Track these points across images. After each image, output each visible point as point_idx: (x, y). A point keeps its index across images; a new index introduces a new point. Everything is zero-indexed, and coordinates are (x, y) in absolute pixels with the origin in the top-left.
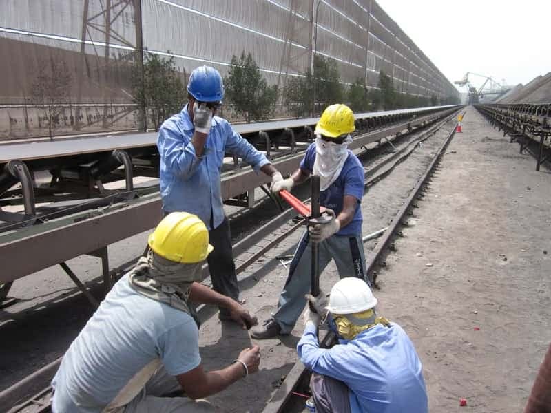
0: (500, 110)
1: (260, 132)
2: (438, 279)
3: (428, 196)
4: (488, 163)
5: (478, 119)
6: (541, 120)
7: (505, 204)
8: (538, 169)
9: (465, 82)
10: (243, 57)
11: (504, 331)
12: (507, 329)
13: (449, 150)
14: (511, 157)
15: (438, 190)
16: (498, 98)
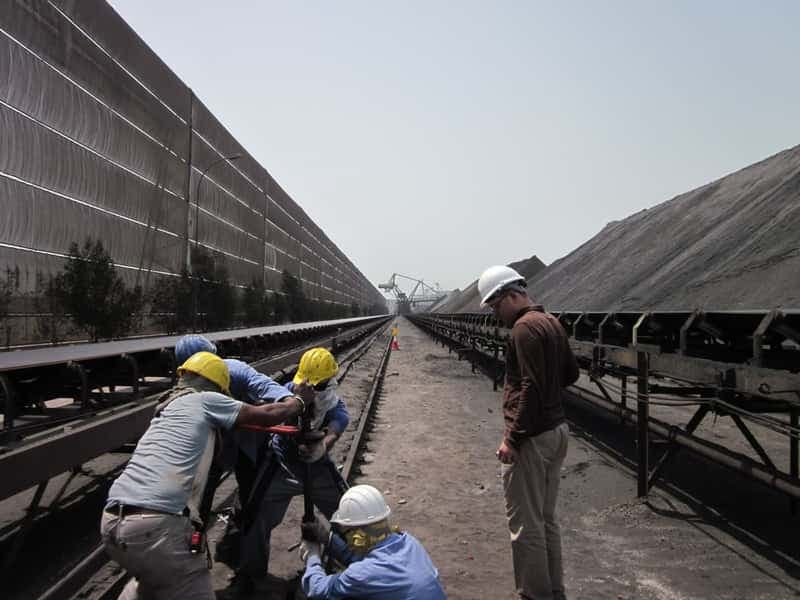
0: (440, 321)
1: (123, 355)
2: (415, 516)
3: (378, 427)
4: (438, 385)
5: (414, 333)
6: (492, 331)
7: (469, 430)
8: (495, 389)
9: (391, 286)
10: (88, 246)
11: (498, 557)
12: (501, 554)
13: (388, 372)
14: (463, 377)
15: (388, 420)
16: (432, 306)
